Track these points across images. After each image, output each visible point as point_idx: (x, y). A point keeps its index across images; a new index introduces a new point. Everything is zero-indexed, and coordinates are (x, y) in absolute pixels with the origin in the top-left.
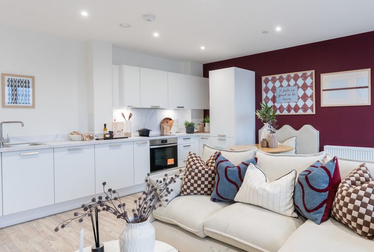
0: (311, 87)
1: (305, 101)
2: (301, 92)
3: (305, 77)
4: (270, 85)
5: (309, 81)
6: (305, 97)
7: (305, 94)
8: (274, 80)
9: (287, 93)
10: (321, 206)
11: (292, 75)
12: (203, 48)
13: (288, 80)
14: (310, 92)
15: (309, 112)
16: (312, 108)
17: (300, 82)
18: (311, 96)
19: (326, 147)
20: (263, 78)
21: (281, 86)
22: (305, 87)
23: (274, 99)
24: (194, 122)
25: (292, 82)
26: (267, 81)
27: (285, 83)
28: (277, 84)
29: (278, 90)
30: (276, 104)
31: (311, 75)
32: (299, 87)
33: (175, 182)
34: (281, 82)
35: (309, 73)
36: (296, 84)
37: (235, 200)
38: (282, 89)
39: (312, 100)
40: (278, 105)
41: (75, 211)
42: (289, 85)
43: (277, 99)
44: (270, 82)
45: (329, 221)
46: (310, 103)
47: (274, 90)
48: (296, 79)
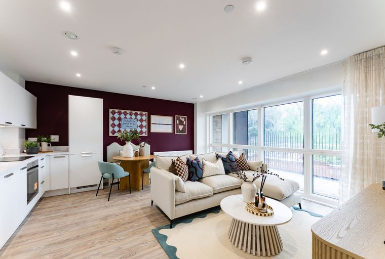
0: (145, 121)
1: (142, 128)
2: (139, 123)
3: (141, 115)
4: (117, 116)
5: (144, 118)
6: (141, 126)
7: (141, 124)
8: (120, 113)
9: (130, 122)
11: (134, 112)
12: (78, 75)
13: (131, 115)
14: (144, 124)
15: (144, 135)
16: (145, 132)
17: (139, 117)
18: (145, 126)
20: (111, 110)
21: (126, 118)
22: (141, 120)
23: (119, 126)
25: (133, 117)
26: (114, 113)
27: (128, 116)
28: (122, 116)
29: (123, 120)
30: (121, 129)
31: (146, 115)
32: (138, 120)
34: (125, 115)
35: (144, 113)
36: (136, 118)
38: (126, 120)
39: (146, 128)
42: (131, 118)
43: (122, 126)
44: (116, 114)
46: (144, 130)
47: (119, 119)
48: (136, 115)
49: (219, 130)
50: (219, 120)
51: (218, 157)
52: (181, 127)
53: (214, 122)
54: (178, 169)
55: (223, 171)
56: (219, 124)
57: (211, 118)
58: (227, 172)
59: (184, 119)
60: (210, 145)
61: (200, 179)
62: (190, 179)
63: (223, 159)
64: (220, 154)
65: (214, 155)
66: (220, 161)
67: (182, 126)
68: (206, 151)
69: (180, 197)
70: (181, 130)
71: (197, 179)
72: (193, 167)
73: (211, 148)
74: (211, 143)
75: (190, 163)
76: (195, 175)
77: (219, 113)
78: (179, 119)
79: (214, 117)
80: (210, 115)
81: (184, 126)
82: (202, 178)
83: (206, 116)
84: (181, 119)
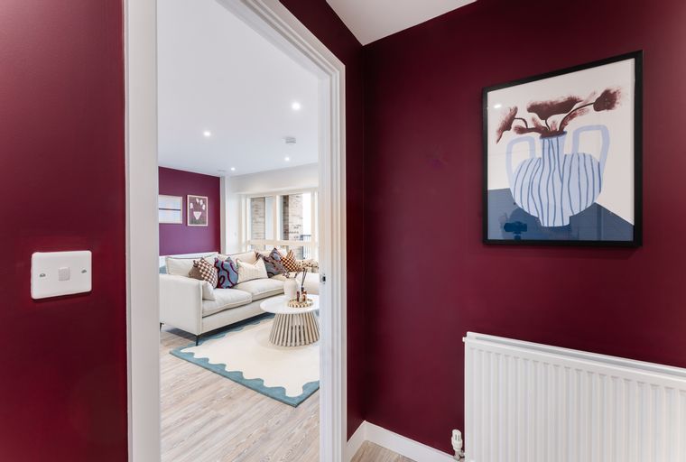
49: (260, 220)
50: (260, 204)
51: (258, 256)
52: (197, 215)
53: (252, 207)
54: (204, 273)
55: (265, 274)
56: (261, 211)
57: (249, 201)
58: (270, 275)
59: (203, 201)
60: (248, 243)
61: (233, 286)
62: (219, 286)
63: (265, 259)
64: (260, 253)
65: (253, 253)
66: (261, 261)
67: (200, 213)
68: (241, 249)
69: (207, 306)
70: (197, 218)
71: (230, 285)
72: (224, 269)
73: (249, 248)
74: (248, 239)
75: (219, 266)
76: (227, 280)
77: (261, 194)
78: (193, 201)
79: (253, 200)
80: (246, 196)
81: (204, 212)
82: (237, 284)
83: (240, 197)
84: (198, 201)
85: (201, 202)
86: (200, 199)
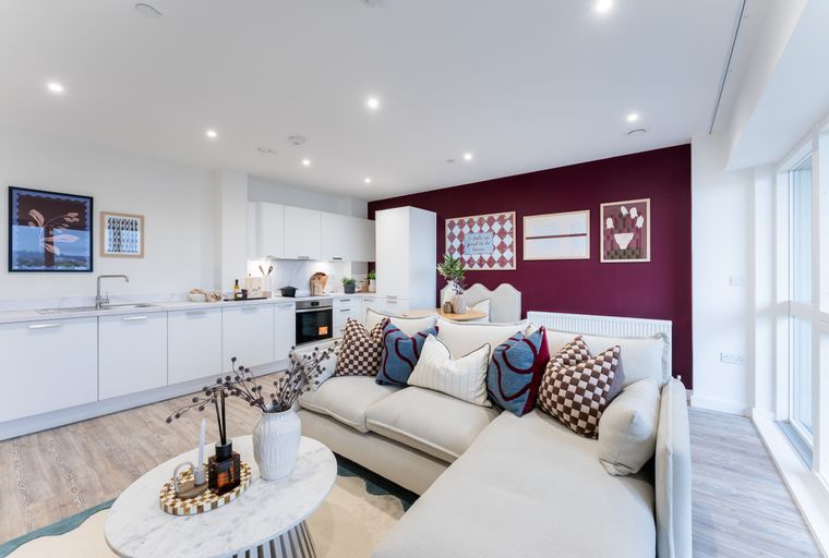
0: (511, 233)
1: (502, 252)
2: (497, 241)
3: (502, 221)
4: (456, 231)
5: (508, 226)
6: (502, 247)
7: (502, 243)
8: (461, 225)
9: (479, 241)
10: (523, 392)
11: (486, 217)
13: (481, 224)
14: (510, 240)
15: (508, 267)
16: (511, 261)
17: (497, 227)
18: (511, 246)
19: (529, 313)
20: (447, 221)
21: (471, 232)
22: (502, 233)
23: (461, 250)
24: (355, 278)
25: (486, 227)
26: (452, 226)
27: (476, 228)
28: (466, 229)
29: (466, 237)
30: (464, 256)
31: (511, 218)
32: (494, 234)
33: (328, 358)
34: (471, 227)
35: (507, 215)
36: (491, 230)
37: (409, 382)
38: (472, 236)
39: (512, 251)
40: (466, 258)
41: (195, 396)
42: (481, 231)
43: (466, 249)
44: (455, 227)
45: (533, 412)
46: (510, 255)
47: (461, 236)
48: (491, 222)
52: (623, 240)
59: (635, 210)
67: (630, 236)
70: (623, 248)
78: (610, 213)
81: (639, 232)
84: (624, 211)
85: (634, 213)
86: (629, 207)
